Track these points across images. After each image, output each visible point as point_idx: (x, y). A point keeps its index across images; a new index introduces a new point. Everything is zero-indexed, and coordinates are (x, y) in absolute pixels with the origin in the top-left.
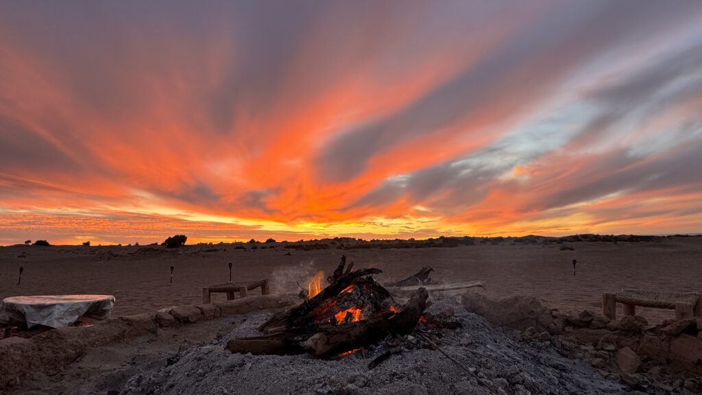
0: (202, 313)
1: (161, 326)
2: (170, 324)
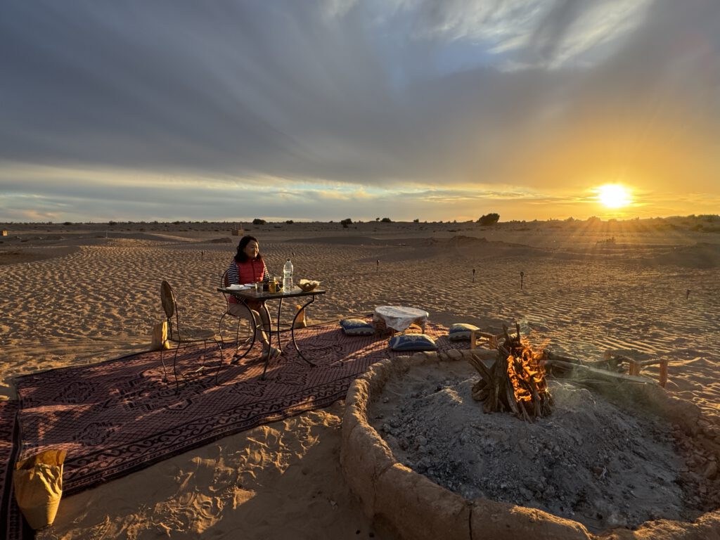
0: (463, 356)
1: (441, 361)
2: (445, 361)
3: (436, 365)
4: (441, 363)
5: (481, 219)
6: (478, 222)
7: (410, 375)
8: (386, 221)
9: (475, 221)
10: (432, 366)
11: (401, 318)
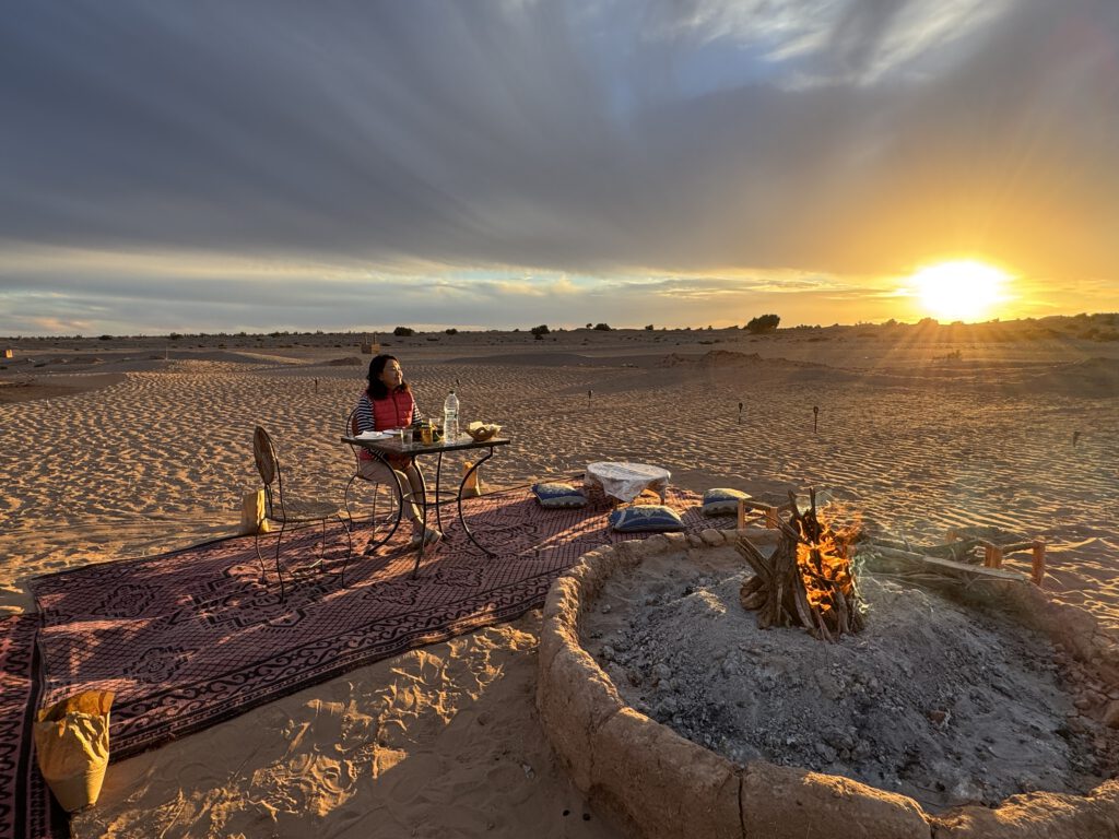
0: (725, 539)
1: (692, 547)
2: (698, 547)
3: (684, 554)
4: (691, 551)
5: (750, 323)
6: (745, 328)
7: (644, 570)
8: (602, 328)
9: (741, 326)
10: (677, 555)
11: (628, 481)
